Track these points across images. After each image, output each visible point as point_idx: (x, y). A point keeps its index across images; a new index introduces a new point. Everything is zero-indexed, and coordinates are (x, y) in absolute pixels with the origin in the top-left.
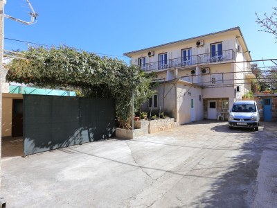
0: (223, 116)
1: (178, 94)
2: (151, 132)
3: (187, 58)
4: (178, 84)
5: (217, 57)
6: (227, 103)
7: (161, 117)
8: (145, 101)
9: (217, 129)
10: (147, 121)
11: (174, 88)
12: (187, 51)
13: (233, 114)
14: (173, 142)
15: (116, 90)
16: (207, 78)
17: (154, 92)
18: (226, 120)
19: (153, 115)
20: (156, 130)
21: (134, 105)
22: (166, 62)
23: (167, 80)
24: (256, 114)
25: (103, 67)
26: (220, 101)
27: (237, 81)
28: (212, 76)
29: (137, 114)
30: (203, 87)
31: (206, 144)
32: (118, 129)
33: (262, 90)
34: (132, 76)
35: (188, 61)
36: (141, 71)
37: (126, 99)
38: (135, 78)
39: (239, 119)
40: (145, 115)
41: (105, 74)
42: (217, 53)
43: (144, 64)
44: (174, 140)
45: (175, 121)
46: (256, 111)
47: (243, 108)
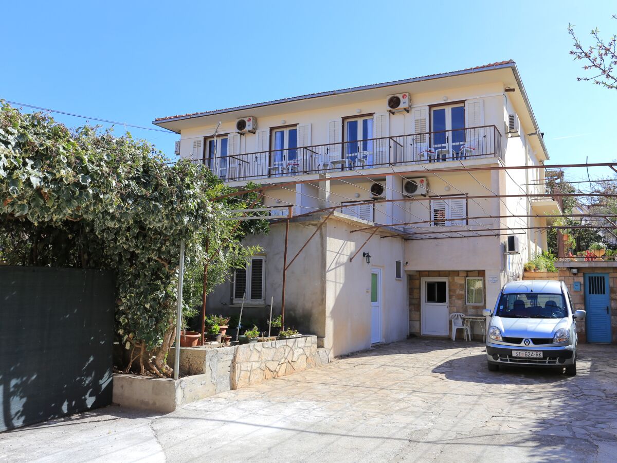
0: (467, 328)
1: (330, 258)
2: (239, 384)
3: (360, 145)
4: (330, 226)
5: (449, 145)
6: (479, 285)
7: (275, 332)
8: (221, 280)
9: (451, 370)
10: (228, 349)
11: (317, 238)
12: (360, 122)
13: (501, 323)
14: (311, 419)
15: (121, 240)
16: (420, 211)
17: (252, 251)
18: (478, 340)
19: (247, 327)
20: (257, 376)
21: (186, 292)
22: (292, 156)
23: (297, 211)
24: (567, 324)
25: (78, 166)
26: (459, 280)
27: (510, 223)
28: (436, 204)
29: (194, 324)
30: (406, 237)
31: (421, 424)
32: (123, 377)
33: (579, 248)
34: (182, 198)
35: (360, 154)
36: (212, 182)
37: (156, 274)
38: (192, 204)
39: (518, 341)
40: (220, 326)
41: (84, 188)
42: (449, 135)
43: (223, 157)
44: (316, 414)
45: (320, 346)
46: (566, 315)
47: (528, 304)
